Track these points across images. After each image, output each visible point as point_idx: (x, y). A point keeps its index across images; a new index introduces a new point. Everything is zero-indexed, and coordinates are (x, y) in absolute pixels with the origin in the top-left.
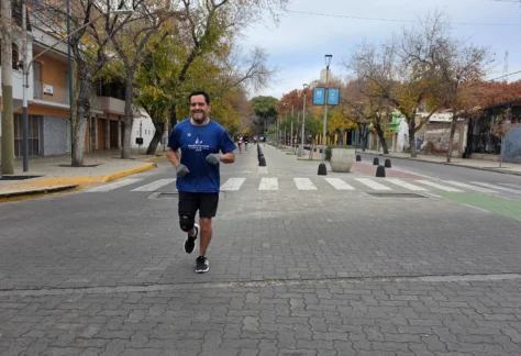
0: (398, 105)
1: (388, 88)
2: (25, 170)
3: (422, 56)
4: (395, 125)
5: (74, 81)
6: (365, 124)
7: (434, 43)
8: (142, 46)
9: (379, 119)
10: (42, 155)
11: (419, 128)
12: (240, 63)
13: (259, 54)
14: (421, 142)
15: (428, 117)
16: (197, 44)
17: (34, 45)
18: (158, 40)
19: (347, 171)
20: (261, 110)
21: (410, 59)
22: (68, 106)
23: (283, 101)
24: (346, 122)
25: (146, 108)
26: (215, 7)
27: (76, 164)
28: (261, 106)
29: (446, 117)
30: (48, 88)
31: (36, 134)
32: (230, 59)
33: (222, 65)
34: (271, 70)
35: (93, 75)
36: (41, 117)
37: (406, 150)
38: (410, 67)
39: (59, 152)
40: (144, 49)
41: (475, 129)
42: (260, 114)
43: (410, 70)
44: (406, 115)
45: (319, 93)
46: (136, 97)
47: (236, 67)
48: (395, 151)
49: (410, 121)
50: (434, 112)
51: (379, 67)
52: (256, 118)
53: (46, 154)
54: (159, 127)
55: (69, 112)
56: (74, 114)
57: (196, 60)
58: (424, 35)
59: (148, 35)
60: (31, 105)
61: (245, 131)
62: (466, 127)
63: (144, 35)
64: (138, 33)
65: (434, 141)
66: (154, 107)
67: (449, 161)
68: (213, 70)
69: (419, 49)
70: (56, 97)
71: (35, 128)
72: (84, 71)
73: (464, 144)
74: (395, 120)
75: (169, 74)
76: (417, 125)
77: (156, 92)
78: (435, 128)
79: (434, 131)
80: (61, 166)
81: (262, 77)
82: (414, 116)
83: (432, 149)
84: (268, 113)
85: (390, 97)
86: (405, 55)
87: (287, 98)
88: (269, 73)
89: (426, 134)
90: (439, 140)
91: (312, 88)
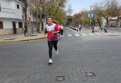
0: (104, 16)
1: (102, 12)
3: (110, 4)
6: (95, 21)
7: (112, 1)
9: (99, 20)
11: (109, 21)
14: (109, 25)
15: (111, 19)
18: (52, 5)
23: (73, 17)
27: (40, 33)
28: (68, 18)
29: (116, 18)
32: (63, 8)
33: (62, 9)
35: (42, 14)
37: (106, 27)
38: (107, 7)
42: (68, 20)
43: (107, 8)
44: (106, 18)
45: (89, 15)
48: (103, 27)
49: (107, 19)
55: (36, 22)
57: (58, 9)
62: (120, 21)
65: (112, 24)
67: (117, 29)
69: (109, 3)
73: (120, 25)
74: (102, 20)
75: (54, 13)
76: (109, 20)
79: (112, 22)
81: (71, 11)
82: (108, 18)
83: (112, 26)
84: (70, 20)
85: (102, 14)
86: (105, 4)
87: (74, 16)
88: (72, 10)
89: (110, 23)
90: (114, 24)
91: (80, 13)
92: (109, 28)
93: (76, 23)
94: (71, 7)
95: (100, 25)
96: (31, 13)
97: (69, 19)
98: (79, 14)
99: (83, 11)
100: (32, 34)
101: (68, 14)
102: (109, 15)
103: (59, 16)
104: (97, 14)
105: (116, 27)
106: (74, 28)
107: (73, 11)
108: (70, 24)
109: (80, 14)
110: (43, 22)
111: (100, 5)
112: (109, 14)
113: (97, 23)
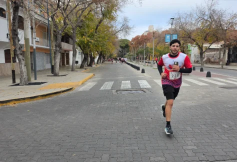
0: (195, 41)
1: (191, 33)
2: (35, 79)
3: (206, 18)
4: (189, 51)
5: (52, 35)
7: (211, 11)
11: (205, 52)
14: (204, 58)
15: (209, 47)
18: (86, 14)
20: (122, 45)
21: (200, 19)
22: (49, 48)
23: (132, 41)
25: (80, 47)
27: (56, 75)
30: (38, 39)
31: (32, 61)
33: (109, 25)
34: (131, 27)
35: (62, 32)
37: (197, 62)
38: (200, 23)
39: (42, 69)
41: (231, 51)
42: (122, 47)
43: (199, 25)
44: (199, 46)
45: (168, 37)
47: (116, 27)
49: (201, 48)
50: (212, 44)
52: (120, 49)
54: (86, 56)
55: (50, 50)
56: (53, 51)
58: (206, 7)
61: (115, 55)
62: (227, 51)
64: (78, 11)
65: (210, 58)
66: (84, 46)
67: (222, 67)
68: (108, 28)
69: (204, 15)
73: (226, 59)
74: (190, 49)
75: (91, 31)
76: (204, 50)
77: (86, 39)
78: (210, 51)
79: (210, 53)
80: (48, 76)
81: (127, 30)
82: (202, 46)
83: (209, 61)
84: (125, 47)
85: (192, 38)
86: (197, 17)
87: (134, 39)
88: (130, 28)
89: (206, 54)
90: (213, 57)
91: (145, 34)
92: (206, 66)
93: (137, 54)
94: (128, 22)
96: (32, 28)
97: (124, 45)
98: (143, 36)
99: (151, 31)
101: (121, 36)
102: (204, 39)
103: (103, 38)
105: (218, 63)
106: (133, 64)
107: (132, 30)
108: (125, 54)
109: (146, 36)
110: (69, 51)
111: (186, 19)
112: (206, 37)
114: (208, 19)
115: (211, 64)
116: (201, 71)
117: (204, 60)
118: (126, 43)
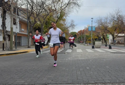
0: (109, 32)
1: (106, 27)
3: (115, 19)
4: (108, 37)
5: (29, 27)
6: (100, 37)
7: (118, 16)
8: (45, 19)
9: (104, 36)
10: (21, 46)
12: (68, 23)
13: (72, 21)
14: (116, 41)
16: (58, 18)
17: (19, 19)
19: (100, 48)
22: (27, 34)
24: (95, 37)
26: (62, 9)
27: (29, 47)
29: (123, 35)
30: (23, 30)
31: (20, 41)
32: (65, 23)
34: (75, 25)
36: (21, 36)
37: (112, 43)
38: (112, 22)
39: (25, 45)
40: (45, 20)
43: (112, 23)
44: (112, 34)
45: (90, 28)
46: (43, 31)
47: (67, 25)
48: (108, 44)
49: (113, 35)
51: (104, 22)
53: (22, 45)
56: (29, 35)
57: (58, 22)
58: (115, 14)
59: (46, 17)
60: (19, 34)
63: (45, 16)
64: (44, 16)
69: (114, 18)
70: (25, 32)
71: (20, 39)
72: (31, 25)
76: (115, 37)
79: (119, 38)
81: (73, 26)
83: (119, 43)
85: (107, 30)
86: (110, 19)
87: (79, 32)
89: (117, 39)
90: (121, 40)
92: (116, 45)
95: (105, 41)
97: (74, 35)
100: (16, 49)
104: (101, 29)
105: (123, 44)
112: (115, 29)
113: (102, 39)
114: (117, 20)
115: (120, 44)
116: (106, 46)
117: (116, 42)
118: (75, 34)
